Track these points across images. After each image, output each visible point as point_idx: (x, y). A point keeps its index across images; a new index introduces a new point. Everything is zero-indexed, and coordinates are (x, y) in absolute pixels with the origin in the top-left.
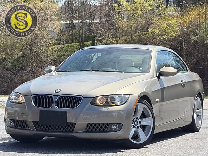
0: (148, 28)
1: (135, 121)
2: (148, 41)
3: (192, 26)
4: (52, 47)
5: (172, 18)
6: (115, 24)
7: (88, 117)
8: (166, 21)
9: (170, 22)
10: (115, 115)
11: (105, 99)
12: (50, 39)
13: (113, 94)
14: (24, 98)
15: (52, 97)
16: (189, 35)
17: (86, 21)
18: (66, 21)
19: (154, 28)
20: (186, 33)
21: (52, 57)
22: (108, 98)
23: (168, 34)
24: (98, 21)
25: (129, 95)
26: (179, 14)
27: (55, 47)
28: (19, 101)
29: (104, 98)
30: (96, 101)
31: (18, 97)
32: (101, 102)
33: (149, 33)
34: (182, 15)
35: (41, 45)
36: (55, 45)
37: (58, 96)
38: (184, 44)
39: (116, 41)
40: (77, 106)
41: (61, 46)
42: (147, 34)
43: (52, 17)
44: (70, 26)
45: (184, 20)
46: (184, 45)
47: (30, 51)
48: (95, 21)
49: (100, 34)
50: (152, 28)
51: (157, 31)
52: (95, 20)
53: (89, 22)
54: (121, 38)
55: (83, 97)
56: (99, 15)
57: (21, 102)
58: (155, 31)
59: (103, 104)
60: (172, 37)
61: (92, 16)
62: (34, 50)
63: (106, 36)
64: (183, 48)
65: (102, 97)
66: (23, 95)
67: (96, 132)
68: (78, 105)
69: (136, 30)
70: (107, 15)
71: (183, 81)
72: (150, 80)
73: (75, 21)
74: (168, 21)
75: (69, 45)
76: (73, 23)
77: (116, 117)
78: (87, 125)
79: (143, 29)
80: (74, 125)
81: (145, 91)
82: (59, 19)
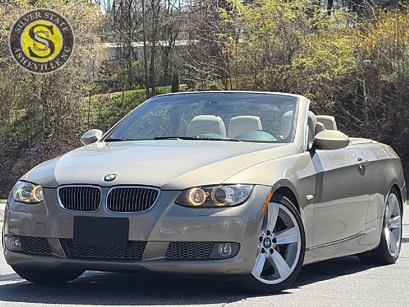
0: (290, 58)
1: (265, 240)
2: (289, 83)
3: (383, 52)
4: (87, 98)
5: (341, 36)
6: (222, 50)
7: (171, 231)
8: (328, 42)
9: (336, 44)
10: (224, 225)
11: (204, 193)
12: (84, 81)
13: (220, 184)
14: (41, 192)
15: (98, 189)
16: (377, 73)
17: (159, 44)
18: (116, 43)
19: (303, 57)
20: (368, 68)
21: (88, 119)
22: (210, 191)
23: (332, 69)
24: (184, 43)
25: (252, 186)
26: (354, 27)
27: (95, 98)
28: (32, 198)
29: (203, 191)
30: (187, 198)
31: (31, 192)
32: (196, 200)
33: (292, 69)
34: (361, 29)
35: (66, 95)
36: (93, 94)
37: (110, 187)
38: (365, 89)
39: (223, 85)
40: (148, 208)
41: (107, 95)
42: (287, 69)
43: (87, 35)
44: (126, 54)
45: (366, 40)
46: (365, 92)
47: (41, 107)
48: (177, 43)
49: (190, 70)
50: (298, 57)
51: (309, 63)
52: (177, 41)
53: (164, 45)
54: (234, 79)
55: (161, 190)
56: (186, 31)
57: (35, 201)
58: (305, 63)
59: (200, 204)
60: (339, 76)
61: (171, 32)
62: (50, 104)
63: (201, 74)
64: (363, 99)
65: (199, 189)
66: (40, 186)
67: (186, 259)
68: (151, 206)
69: (264, 61)
70: (204, 31)
71: (361, 160)
72: (295, 156)
73: (135, 44)
74: (332, 42)
75: (123, 94)
76: (132, 48)
77: (226, 230)
78: (169, 246)
79: (280, 58)
80: (143, 246)
81: (284, 178)
82: (103, 40)
